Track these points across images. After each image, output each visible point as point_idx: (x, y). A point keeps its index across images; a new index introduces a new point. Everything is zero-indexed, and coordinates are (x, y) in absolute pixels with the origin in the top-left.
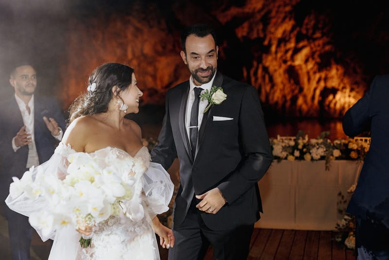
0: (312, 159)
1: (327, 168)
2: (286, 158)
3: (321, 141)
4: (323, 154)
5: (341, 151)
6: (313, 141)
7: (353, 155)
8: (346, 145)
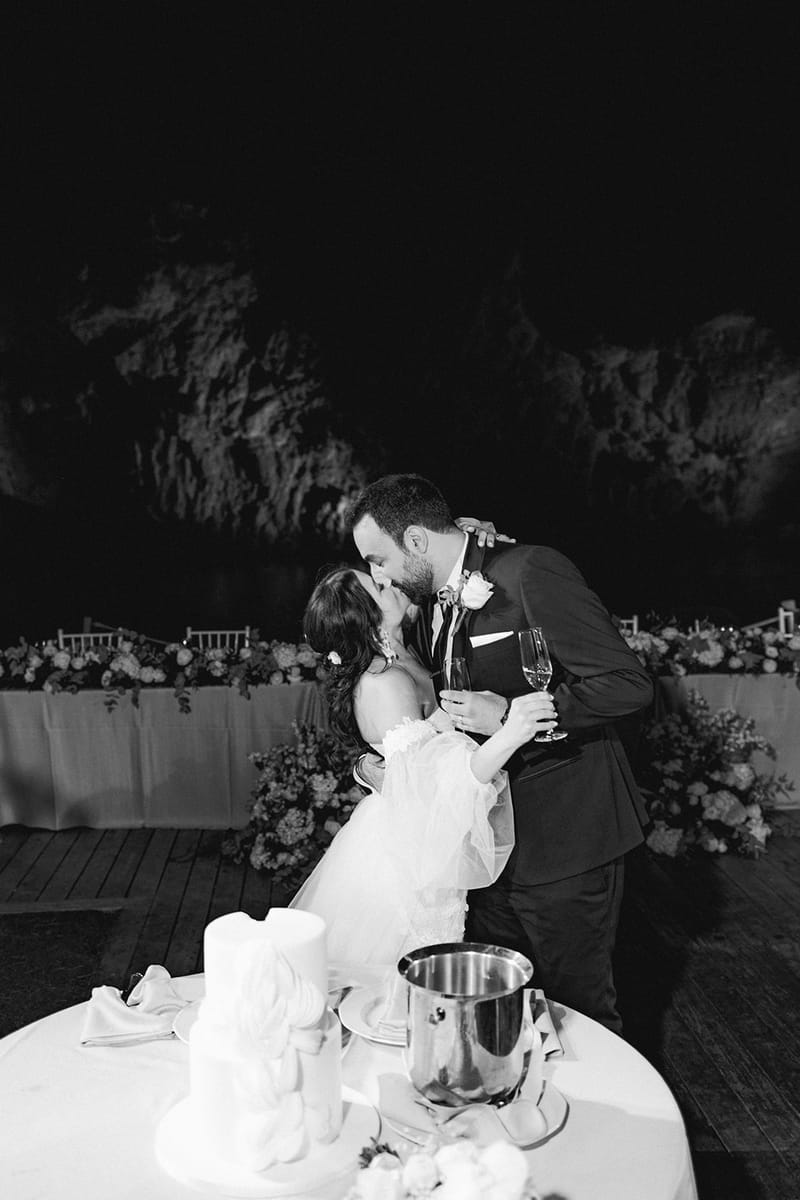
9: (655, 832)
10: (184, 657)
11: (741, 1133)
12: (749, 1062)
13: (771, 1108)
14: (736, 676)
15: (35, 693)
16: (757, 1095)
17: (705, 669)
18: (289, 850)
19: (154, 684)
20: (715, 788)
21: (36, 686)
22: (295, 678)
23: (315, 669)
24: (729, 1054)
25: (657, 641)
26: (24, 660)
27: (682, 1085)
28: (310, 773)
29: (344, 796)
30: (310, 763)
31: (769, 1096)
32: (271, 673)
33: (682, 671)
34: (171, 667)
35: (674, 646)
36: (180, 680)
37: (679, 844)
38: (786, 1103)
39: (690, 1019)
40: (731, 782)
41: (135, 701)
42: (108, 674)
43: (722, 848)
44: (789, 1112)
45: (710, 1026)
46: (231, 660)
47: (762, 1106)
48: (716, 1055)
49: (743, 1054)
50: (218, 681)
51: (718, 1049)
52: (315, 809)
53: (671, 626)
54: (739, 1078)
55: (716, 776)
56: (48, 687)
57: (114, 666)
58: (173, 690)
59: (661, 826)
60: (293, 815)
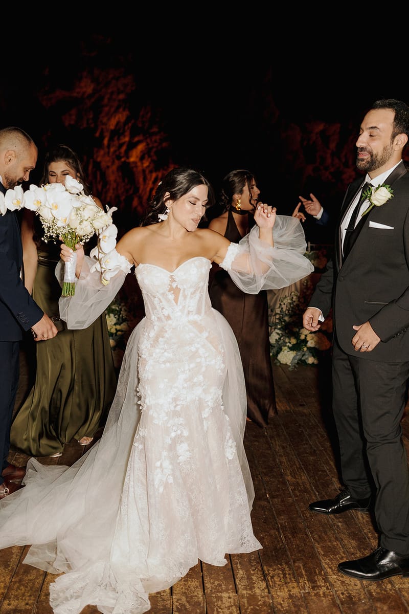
9: (282, 352)
11: (283, 501)
12: (298, 466)
13: (303, 489)
16: (297, 482)
24: (289, 461)
27: (259, 476)
31: (303, 483)
37: (294, 358)
38: (312, 488)
39: (274, 444)
44: (311, 491)
45: (283, 448)
47: (298, 489)
48: (282, 462)
49: (296, 462)
51: (284, 459)
54: (291, 474)
59: (286, 349)
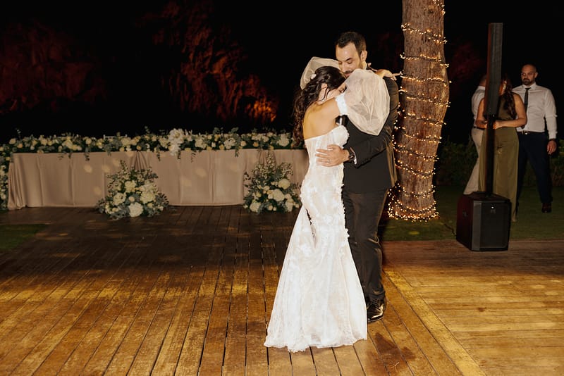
0: (225, 149)
1: (237, 155)
2: (205, 149)
3: (231, 135)
4: (233, 145)
5: (247, 142)
6: (226, 136)
7: (256, 144)
8: (250, 138)
9: (252, 204)
10: (88, 141)
14: (293, 150)
15: (34, 154)
17: (282, 148)
18: (115, 207)
19: (77, 151)
20: (274, 188)
21: (35, 151)
22: (129, 149)
23: (136, 146)
25: (264, 137)
26: (30, 142)
28: (126, 181)
29: (137, 189)
30: (127, 178)
32: (120, 147)
33: (272, 148)
34: (84, 145)
35: (271, 138)
36: (87, 150)
37: (260, 208)
40: (280, 186)
41: (70, 156)
42: (60, 147)
43: (275, 209)
46: (106, 143)
50: (100, 150)
52: (127, 193)
53: (271, 131)
55: (273, 184)
56: (38, 151)
57: (63, 144)
58: (83, 153)
59: (254, 202)
60: (119, 195)
